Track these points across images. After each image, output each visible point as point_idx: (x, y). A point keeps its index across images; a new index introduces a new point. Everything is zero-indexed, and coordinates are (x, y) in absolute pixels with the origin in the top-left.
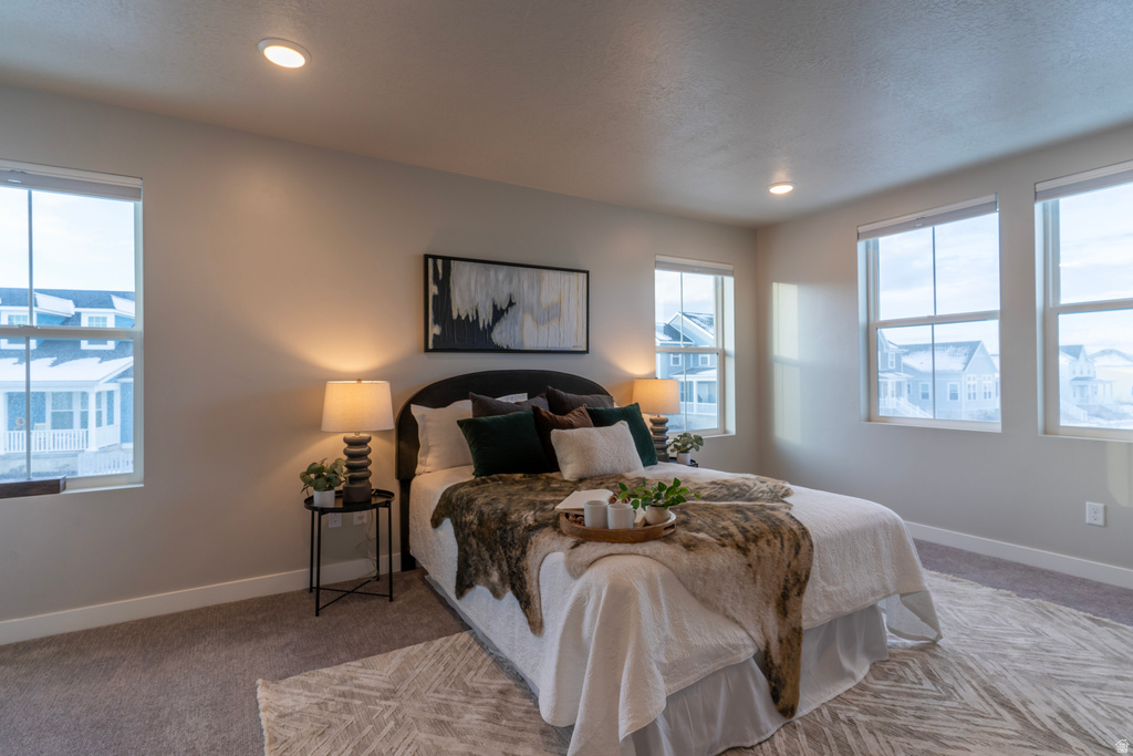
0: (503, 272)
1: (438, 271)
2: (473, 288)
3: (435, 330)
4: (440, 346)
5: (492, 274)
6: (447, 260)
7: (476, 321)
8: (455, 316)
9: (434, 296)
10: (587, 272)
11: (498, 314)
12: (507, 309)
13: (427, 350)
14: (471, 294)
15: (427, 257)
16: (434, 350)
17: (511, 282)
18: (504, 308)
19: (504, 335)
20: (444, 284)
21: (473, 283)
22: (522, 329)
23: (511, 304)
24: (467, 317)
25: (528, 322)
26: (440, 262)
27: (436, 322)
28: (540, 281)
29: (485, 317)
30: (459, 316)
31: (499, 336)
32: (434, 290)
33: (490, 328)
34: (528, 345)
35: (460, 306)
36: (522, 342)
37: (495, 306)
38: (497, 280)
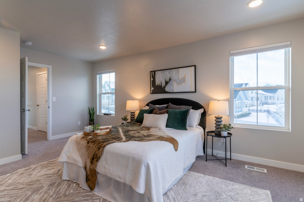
0: (168, 72)
1: (153, 74)
2: (160, 77)
3: (152, 89)
4: (153, 92)
5: (165, 73)
6: (155, 71)
7: (161, 86)
8: (156, 85)
9: (152, 81)
10: (195, 66)
11: (167, 83)
12: (169, 82)
13: (151, 93)
14: (160, 79)
15: (151, 72)
16: (152, 93)
17: (170, 74)
18: (168, 81)
19: (168, 88)
20: (154, 77)
21: (160, 76)
22: (173, 86)
23: (170, 80)
24: (159, 85)
25: (175, 84)
26: (153, 72)
27: (152, 87)
28: (178, 72)
29: (163, 84)
30: (157, 85)
31: (167, 89)
32: (152, 79)
33: (165, 87)
34: (175, 91)
35: (158, 83)
36: (173, 90)
37: (166, 81)
38: (166, 74)
